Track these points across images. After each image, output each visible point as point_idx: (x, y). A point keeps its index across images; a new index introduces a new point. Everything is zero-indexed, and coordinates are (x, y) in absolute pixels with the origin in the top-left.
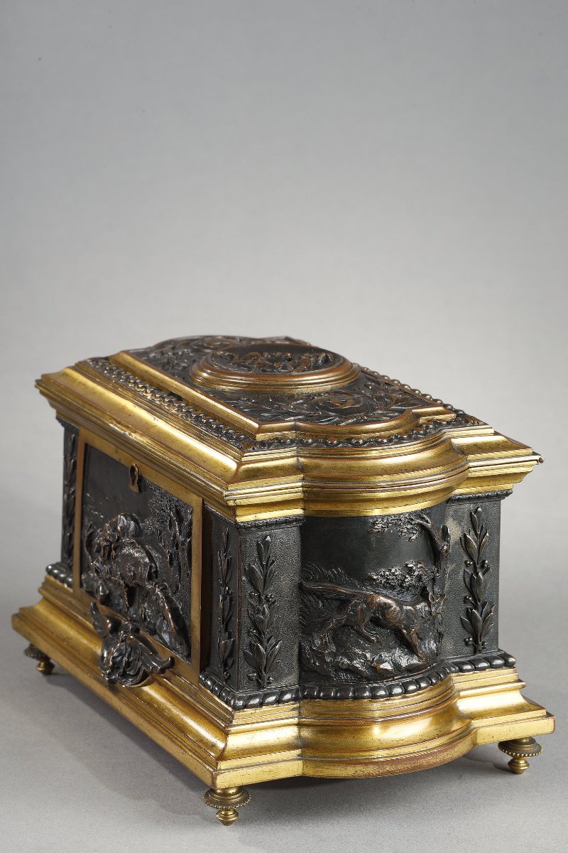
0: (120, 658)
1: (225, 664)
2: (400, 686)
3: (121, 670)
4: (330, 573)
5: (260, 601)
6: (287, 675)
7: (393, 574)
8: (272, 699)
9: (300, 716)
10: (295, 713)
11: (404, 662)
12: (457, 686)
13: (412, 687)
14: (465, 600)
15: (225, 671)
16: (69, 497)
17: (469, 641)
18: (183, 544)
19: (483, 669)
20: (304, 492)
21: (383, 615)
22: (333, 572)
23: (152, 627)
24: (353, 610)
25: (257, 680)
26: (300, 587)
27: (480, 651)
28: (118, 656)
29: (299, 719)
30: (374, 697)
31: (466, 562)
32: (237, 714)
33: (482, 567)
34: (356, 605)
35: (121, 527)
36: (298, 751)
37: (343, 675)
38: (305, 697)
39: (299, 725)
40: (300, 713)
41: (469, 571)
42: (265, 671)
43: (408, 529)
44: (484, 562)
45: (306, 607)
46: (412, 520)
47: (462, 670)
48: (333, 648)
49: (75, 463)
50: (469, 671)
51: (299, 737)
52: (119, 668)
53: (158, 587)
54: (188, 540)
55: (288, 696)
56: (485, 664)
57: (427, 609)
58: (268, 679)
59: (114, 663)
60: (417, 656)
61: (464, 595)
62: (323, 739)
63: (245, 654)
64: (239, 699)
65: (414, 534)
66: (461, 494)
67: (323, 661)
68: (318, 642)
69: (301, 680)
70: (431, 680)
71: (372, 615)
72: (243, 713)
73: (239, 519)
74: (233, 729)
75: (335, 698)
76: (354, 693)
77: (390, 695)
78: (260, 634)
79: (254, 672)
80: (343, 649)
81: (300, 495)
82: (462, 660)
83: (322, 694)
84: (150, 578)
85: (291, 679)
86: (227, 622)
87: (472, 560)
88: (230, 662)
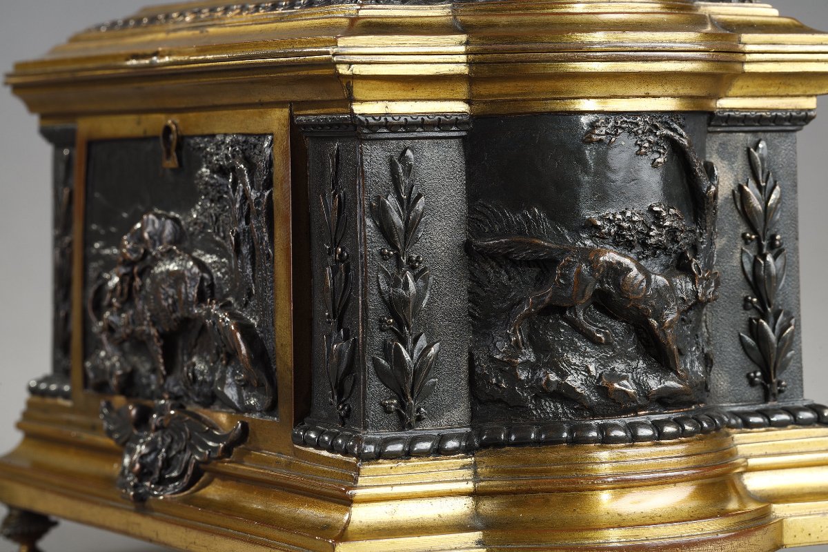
0: (152, 456)
1: (340, 391)
2: (650, 425)
3: (156, 476)
4: (519, 217)
5: (399, 265)
6: (449, 408)
7: (630, 220)
8: (426, 446)
9: (476, 478)
10: (468, 473)
11: (654, 384)
12: (742, 450)
13: (669, 429)
14: (746, 304)
15: (339, 402)
16: (63, 254)
17: (755, 376)
18: (258, 203)
19: (782, 425)
20: (468, 63)
21: (617, 286)
22: (525, 216)
23: (205, 390)
24: (563, 276)
25: (398, 411)
26: (467, 247)
27: (774, 395)
28: (149, 454)
29: (475, 482)
30: (606, 441)
31: (744, 236)
32: (367, 469)
33: (772, 246)
34: (569, 266)
35: (149, 233)
36: (477, 535)
37: (549, 406)
38: (484, 445)
39: (475, 495)
40: (475, 473)
41: (751, 252)
42: (412, 396)
43: (650, 142)
44: (773, 238)
45: (480, 285)
46: (657, 128)
47: (747, 425)
48: (529, 355)
49: (71, 195)
50: (758, 425)
51: (476, 514)
52: (151, 473)
53: (217, 303)
54: (267, 194)
55: (451, 444)
56: (785, 417)
57: (690, 286)
58: (418, 410)
59: (143, 466)
60: (677, 373)
61: (744, 294)
62: (522, 514)
63: (376, 363)
64: (369, 442)
65: (660, 153)
66: (731, 110)
67: (514, 379)
68: (502, 345)
69: (475, 418)
70: (702, 425)
71: (597, 286)
72: (376, 466)
73: (358, 108)
74: (359, 493)
75: (537, 442)
76: (570, 432)
77: (633, 439)
78: (401, 328)
79: (391, 398)
80: (548, 356)
81: (463, 69)
82: (746, 408)
83: (513, 438)
84: (201, 298)
85: (456, 417)
86: (341, 314)
87: (755, 232)
88: (348, 385)
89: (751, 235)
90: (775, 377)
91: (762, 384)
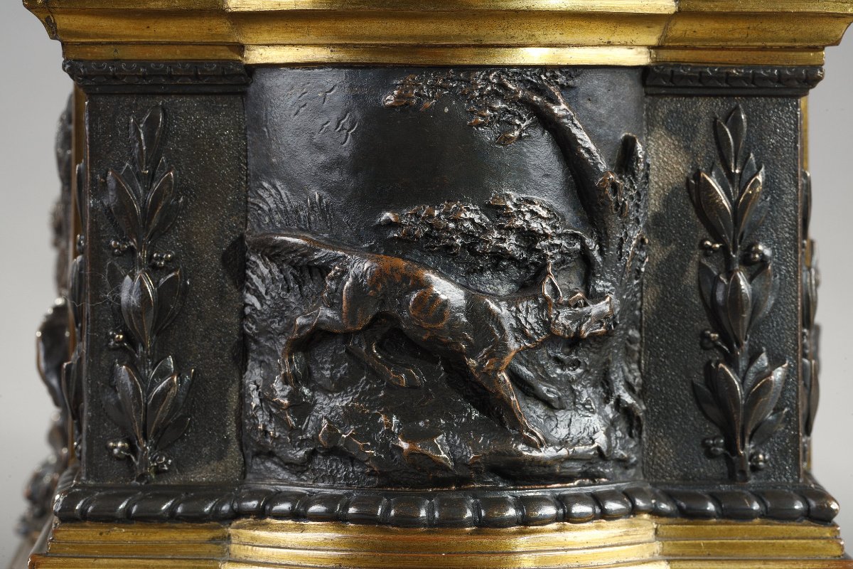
89: (713, 243)
90: (743, 448)
91: (726, 456)
